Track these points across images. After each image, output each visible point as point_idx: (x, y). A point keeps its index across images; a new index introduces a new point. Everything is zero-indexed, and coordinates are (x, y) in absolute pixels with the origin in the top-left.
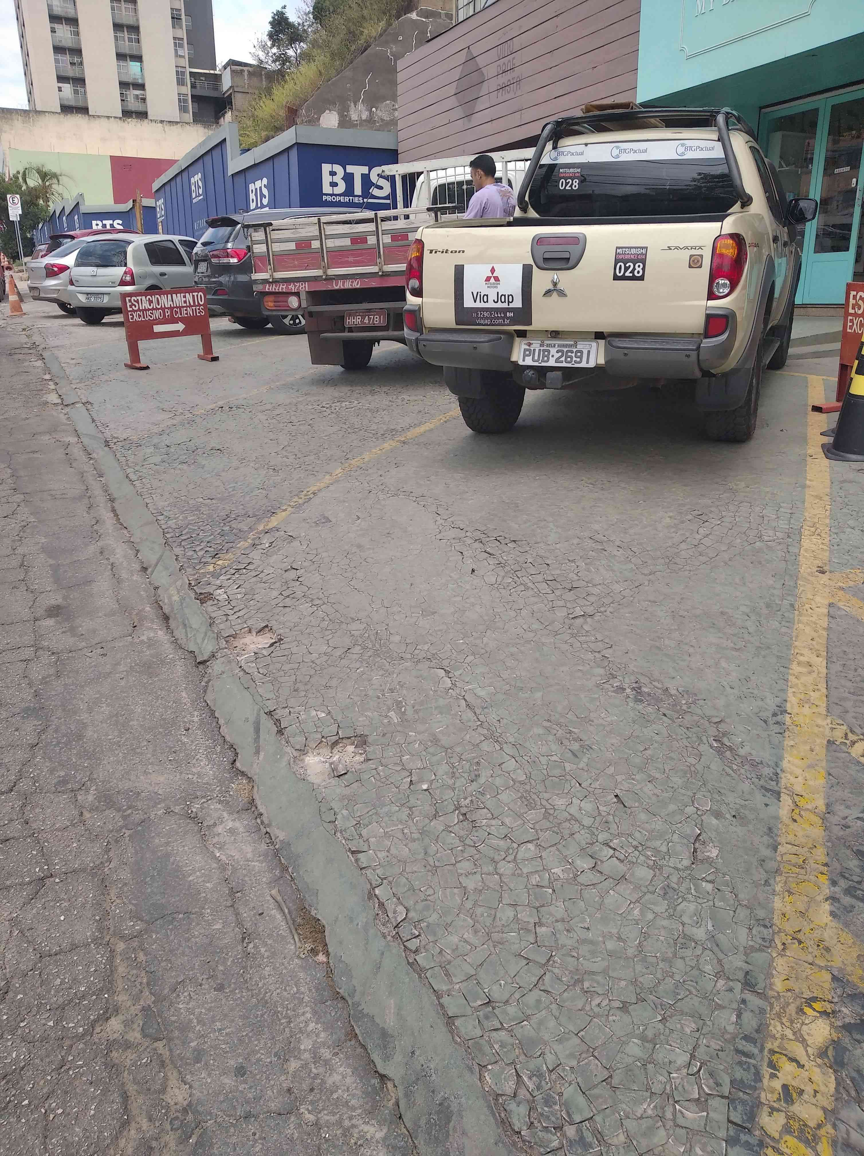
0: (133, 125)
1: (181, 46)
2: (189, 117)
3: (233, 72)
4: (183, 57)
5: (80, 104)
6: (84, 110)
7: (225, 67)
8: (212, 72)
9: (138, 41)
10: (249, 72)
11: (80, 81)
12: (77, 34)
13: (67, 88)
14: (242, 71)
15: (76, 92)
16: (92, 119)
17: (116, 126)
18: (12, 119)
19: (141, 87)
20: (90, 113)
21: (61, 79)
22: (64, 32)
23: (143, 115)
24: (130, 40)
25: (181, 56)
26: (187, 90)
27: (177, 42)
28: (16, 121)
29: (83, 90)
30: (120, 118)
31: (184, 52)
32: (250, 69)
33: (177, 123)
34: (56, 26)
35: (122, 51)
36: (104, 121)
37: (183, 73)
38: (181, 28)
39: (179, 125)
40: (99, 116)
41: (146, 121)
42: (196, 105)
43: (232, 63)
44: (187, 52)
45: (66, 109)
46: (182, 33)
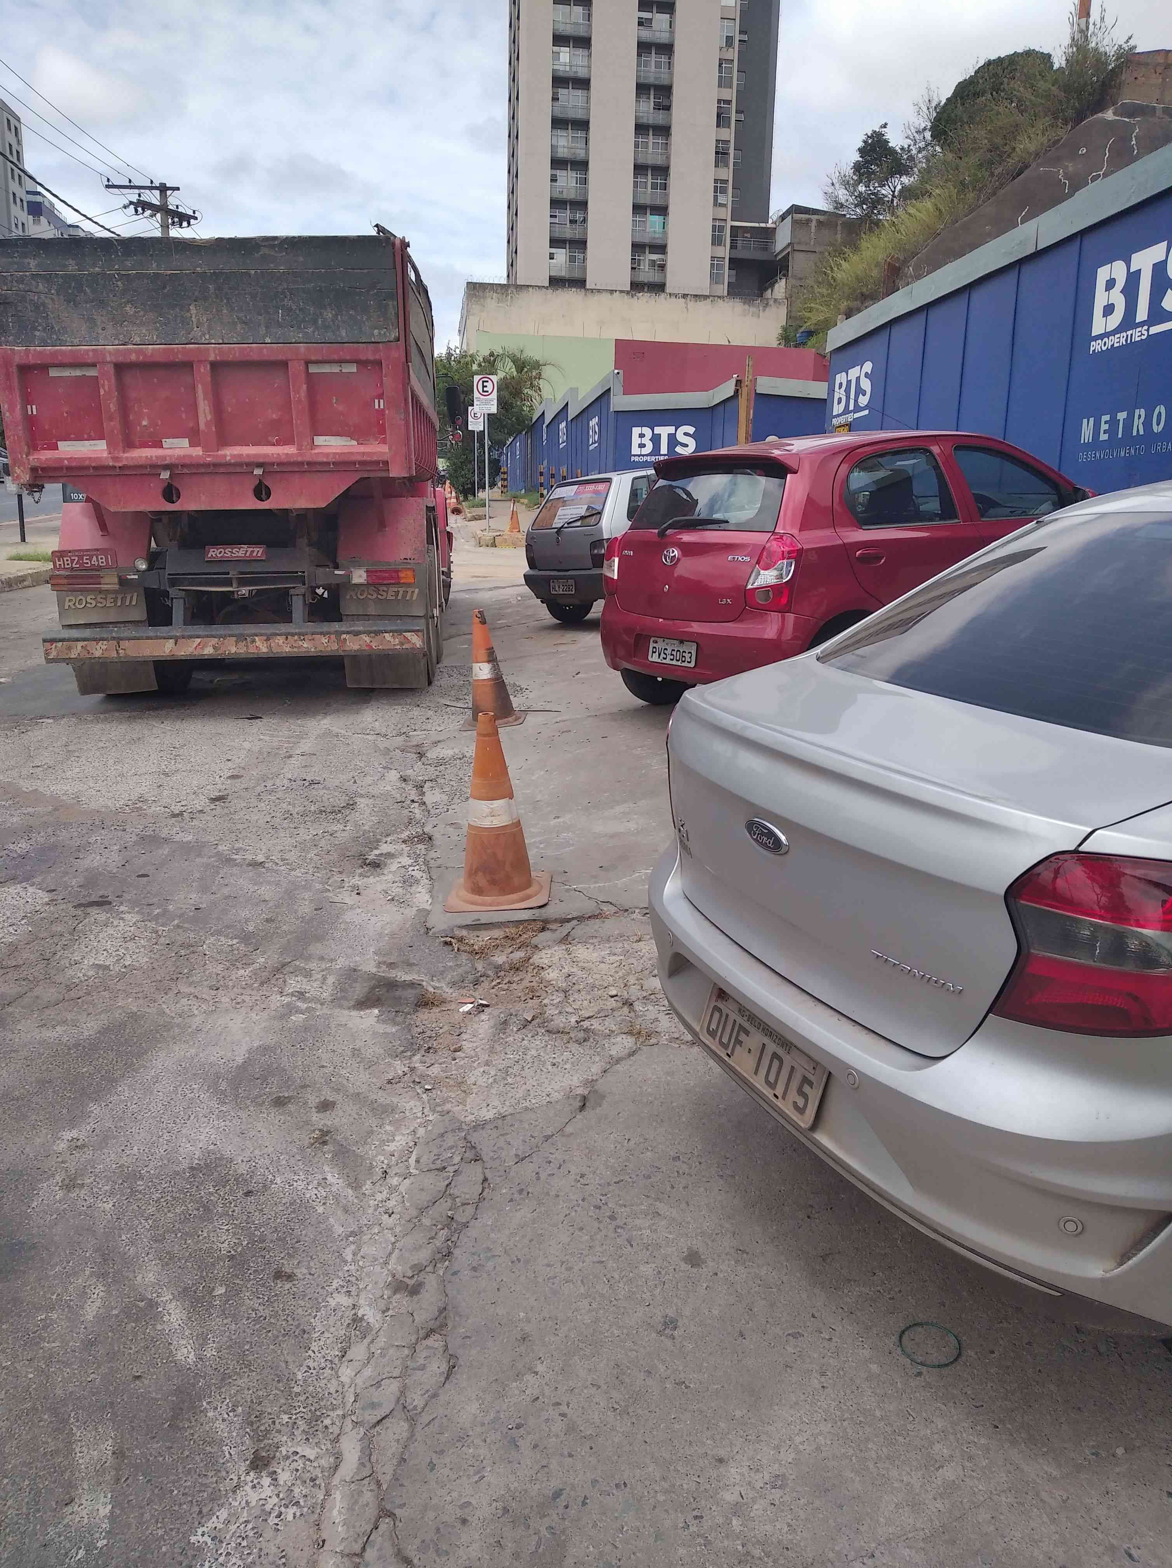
0: (645, 301)
1: (724, 191)
2: (722, 289)
3: (795, 222)
4: (725, 205)
5: (576, 275)
6: (579, 283)
7: (783, 217)
8: (763, 225)
9: (665, 187)
10: (819, 222)
11: (580, 244)
12: (585, 181)
13: (561, 255)
14: (809, 221)
15: (572, 259)
16: (589, 294)
17: (622, 303)
18: (485, 298)
19: (661, 249)
20: (588, 287)
21: (555, 242)
22: (568, 180)
23: (658, 288)
24: (654, 186)
25: (721, 205)
26: (724, 252)
27: (719, 187)
28: (489, 300)
29: (581, 256)
30: (628, 293)
31: (727, 199)
32: (821, 218)
33: (706, 297)
34: (558, 173)
35: (642, 201)
36: (605, 297)
37: (721, 229)
38: (727, 166)
39: (709, 300)
40: (599, 291)
41: (663, 295)
42: (734, 272)
43: (795, 209)
44: (730, 199)
45: (556, 282)
46: (727, 174)
